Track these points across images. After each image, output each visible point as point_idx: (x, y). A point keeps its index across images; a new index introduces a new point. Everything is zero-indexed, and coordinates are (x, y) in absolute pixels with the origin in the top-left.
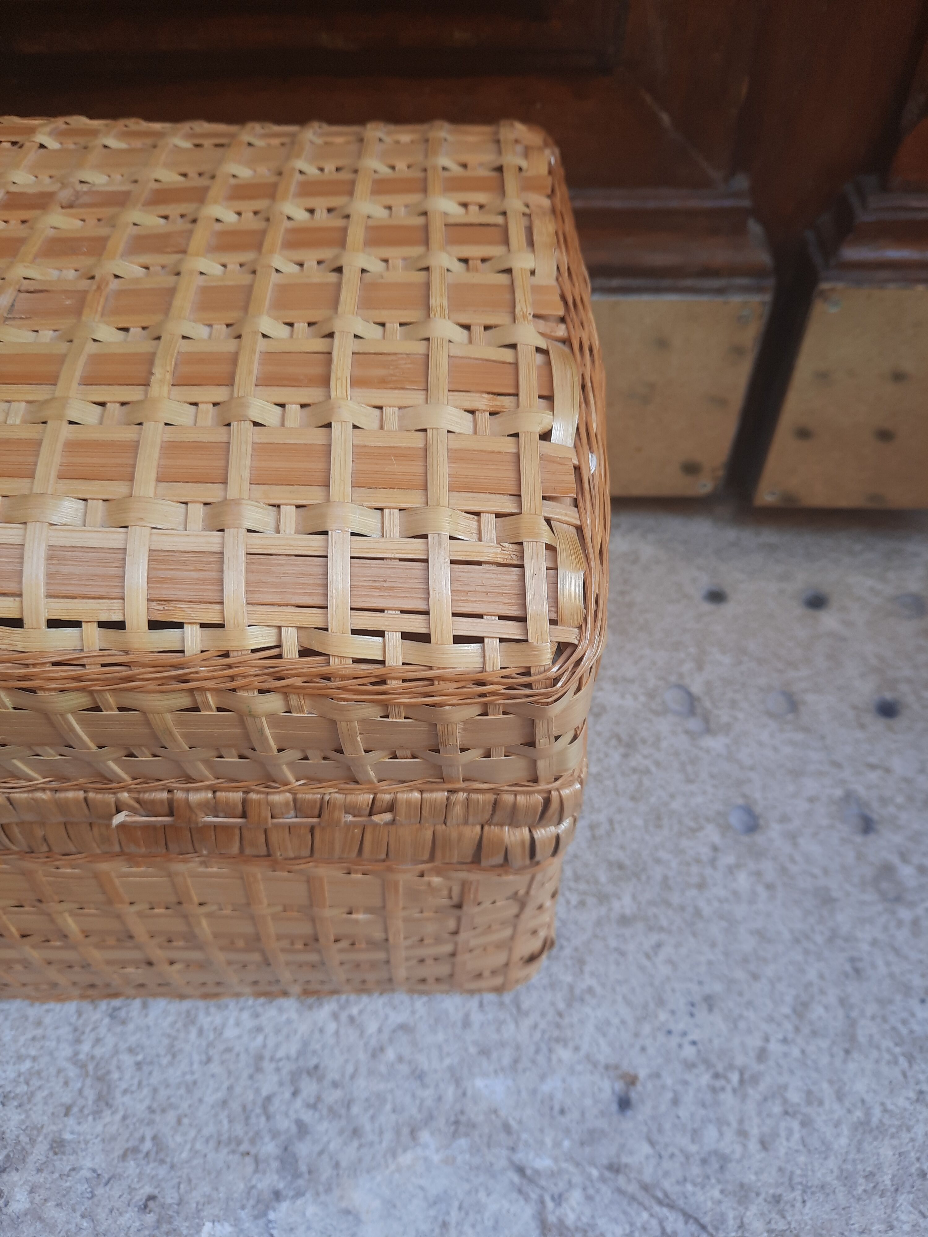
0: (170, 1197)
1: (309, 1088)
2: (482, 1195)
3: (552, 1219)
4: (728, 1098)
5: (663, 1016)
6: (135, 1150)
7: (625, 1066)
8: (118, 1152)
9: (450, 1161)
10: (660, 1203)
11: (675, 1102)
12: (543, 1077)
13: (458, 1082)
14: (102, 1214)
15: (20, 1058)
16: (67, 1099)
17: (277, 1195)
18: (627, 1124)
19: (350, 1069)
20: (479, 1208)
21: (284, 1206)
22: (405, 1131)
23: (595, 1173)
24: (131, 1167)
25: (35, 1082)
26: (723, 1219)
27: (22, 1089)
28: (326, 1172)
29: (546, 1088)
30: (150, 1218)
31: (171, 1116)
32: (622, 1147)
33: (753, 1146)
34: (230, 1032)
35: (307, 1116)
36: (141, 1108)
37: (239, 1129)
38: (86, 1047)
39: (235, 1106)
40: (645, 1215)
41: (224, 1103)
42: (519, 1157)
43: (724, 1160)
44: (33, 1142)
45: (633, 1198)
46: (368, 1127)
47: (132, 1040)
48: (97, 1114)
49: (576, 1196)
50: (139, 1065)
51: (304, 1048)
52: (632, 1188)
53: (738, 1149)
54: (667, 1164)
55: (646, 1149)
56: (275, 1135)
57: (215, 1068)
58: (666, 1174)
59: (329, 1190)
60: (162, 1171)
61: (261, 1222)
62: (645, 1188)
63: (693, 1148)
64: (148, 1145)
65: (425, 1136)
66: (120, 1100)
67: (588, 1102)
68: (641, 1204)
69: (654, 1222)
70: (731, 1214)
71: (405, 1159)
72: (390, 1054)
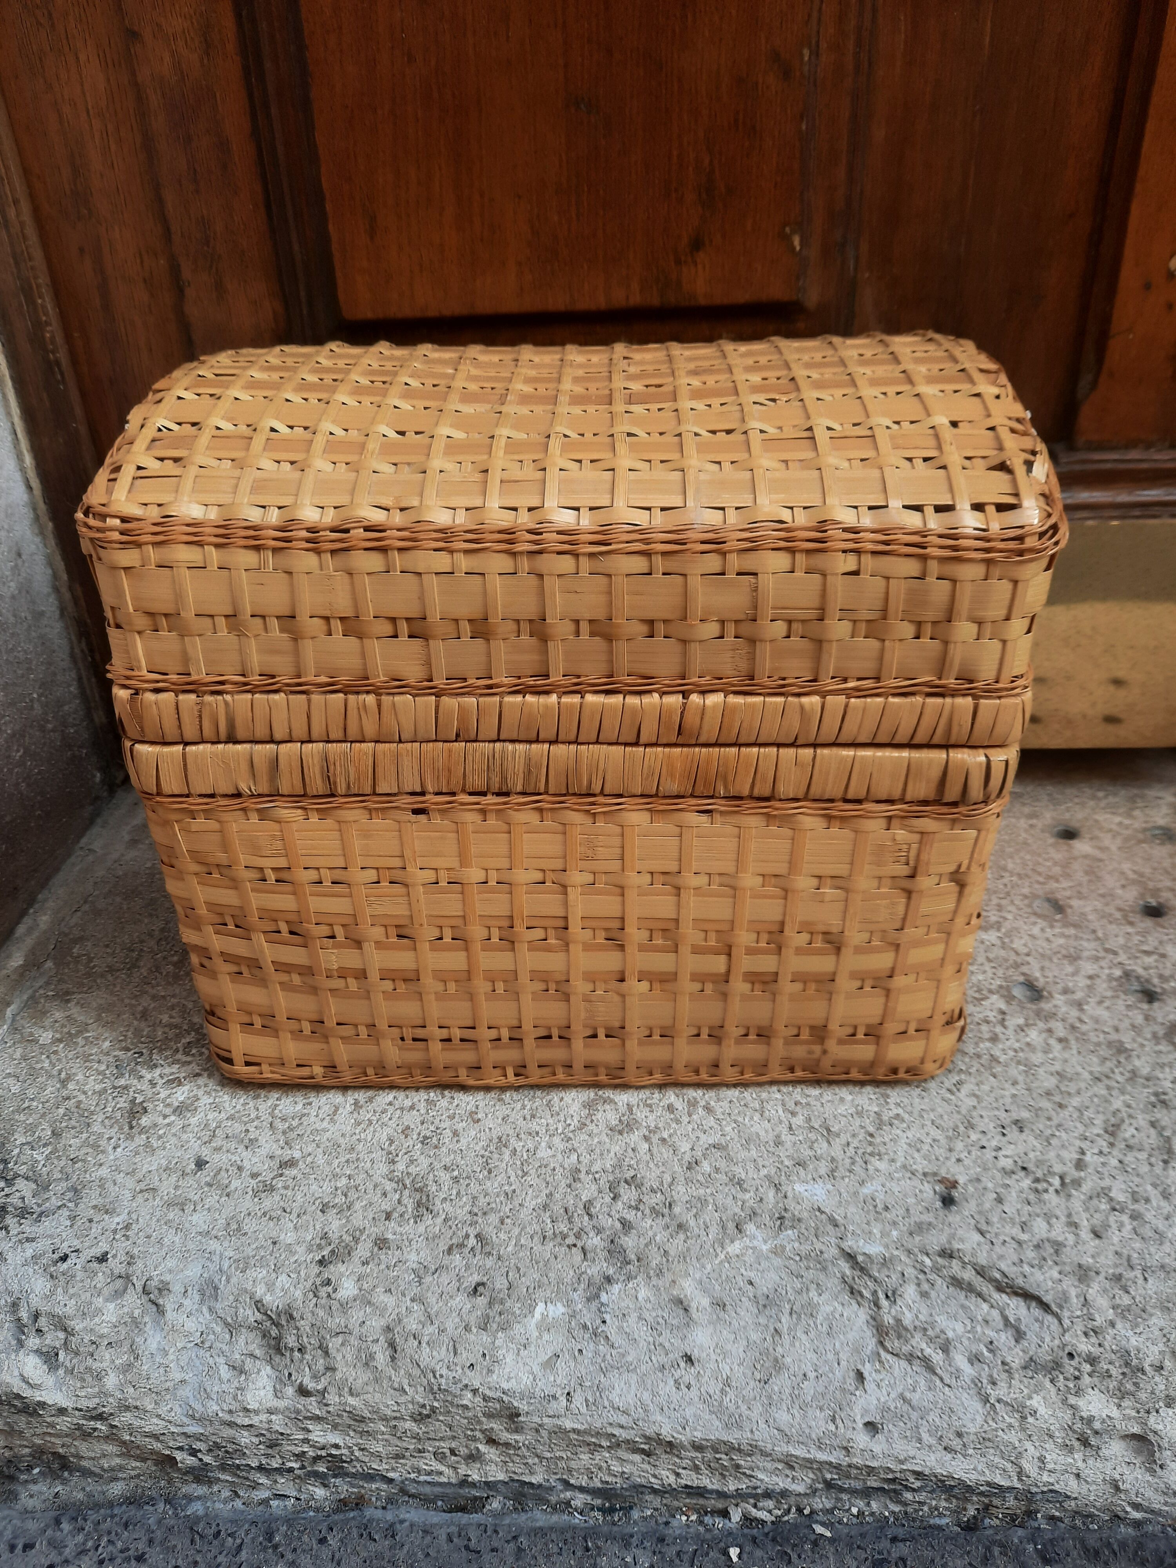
0: (500, 1283)
1: (628, 1194)
2: (813, 1294)
3: (888, 1319)
4: (1051, 1197)
5: (974, 1137)
6: (461, 1246)
7: (943, 1173)
8: (443, 1246)
9: (778, 1251)
10: (1000, 1289)
11: (1000, 1200)
12: (862, 1183)
13: (777, 1187)
14: (432, 1299)
15: (335, 1176)
16: (386, 1206)
17: (608, 1280)
18: (954, 1217)
19: (667, 1178)
20: (811, 1310)
21: (616, 1288)
22: (731, 1225)
23: (928, 1262)
24: (457, 1259)
25: (353, 1196)
26: (1066, 1298)
27: (340, 1200)
28: (656, 1259)
29: (866, 1190)
30: (482, 1301)
31: (493, 1219)
32: (953, 1236)
33: (1085, 1234)
34: (543, 1153)
35: (630, 1216)
36: (462, 1213)
37: (563, 1227)
38: (401, 1166)
39: (557, 1209)
40: (985, 1306)
41: (545, 1207)
42: (849, 1244)
43: (1058, 1247)
44: (356, 1240)
45: (971, 1289)
46: (692, 1223)
47: (447, 1160)
48: (418, 1218)
49: (910, 1292)
50: (456, 1180)
51: (618, 1165)
52: (968, 1275)
53: (1071, 1239)
54: (998, 1249)
55: (977, 1237)
56: (599, 1231)
57: (532, 1179)
58: (1001, 1257)
59: (660, 1273)
60: (489, 1262)
61: (594, 1305)
62: (981, 1272)
63: (1024, 1237)
64: (472, 1241)
65: (750, 1228)
66: (438, 1206)
67: (911, 1200)
68: (980, 1295)
69: (995, 1313)
70: (1073, 1292)
71: (734, 1248)
72: (706, 1167)
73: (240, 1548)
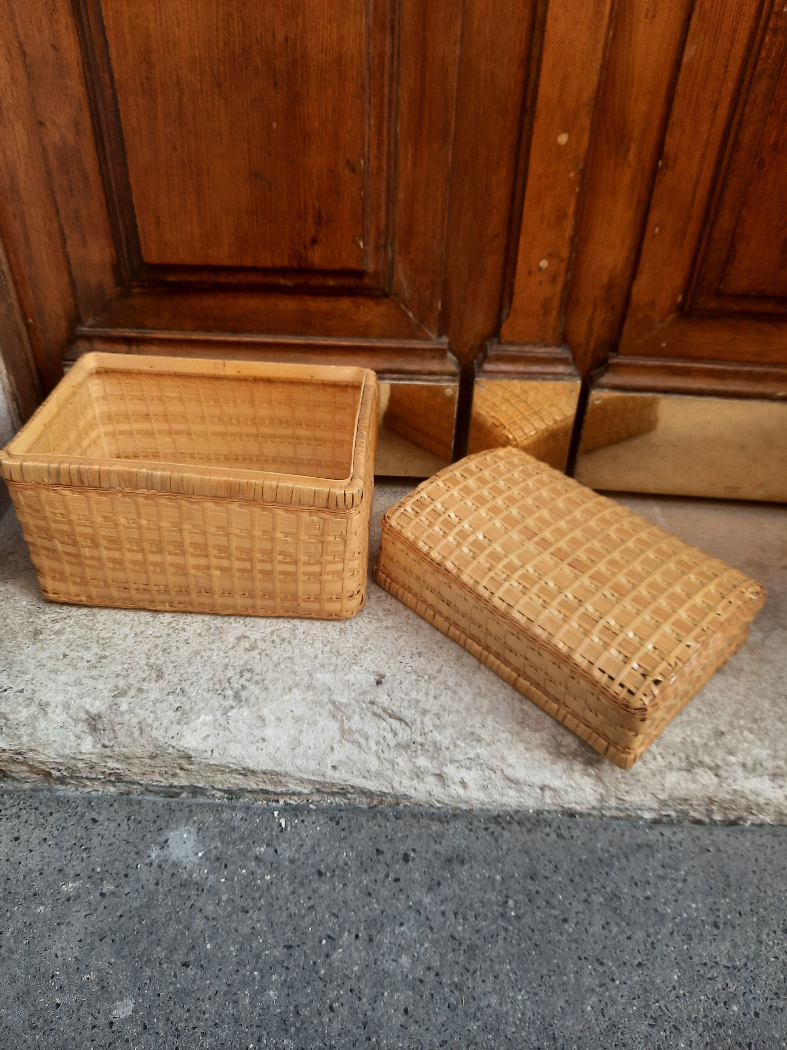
0: (187, 707)
1: (247, 675)
2: (317, 716)
3: (346, 727)
4: (422, 683)
5: (399, 658)
6: (173, 692)
7: (381, 672)
8: (166, 693)
9: (304, 700)
10: (391, 716)
11: (401, 683)
12: (346, 674)
13: (310, 675)
14: (158, 712)
15: (123, 663)
16: (144, 676)
17: (232, 707)
18: (380, 689)
19: (265, 670)
20: (316, 723)
21: (235, 710)
22: (287, 689)
23: (364, 706)
24: (171, 697)
25: (130, 671)
26: (415, 721)
27: (124, 673)
28: (253, 700)
29: (347, 678)
30: (179, 713)
31: (189, 683)
32: (377, 696)
33: (431, 698)
34: (215, 658)
35: (246, 684)
36: (176, 680)
37: (217, 687)
38: (152, 661)
39: (216, 680)
40: (384, 724)
41: (211, 679)
42: (334, 698)
43: (417, 701)
44: (130, 688)
45: (380, 717)
46: (271, 687)
47: (173, 659)
48: (156, 681)
49: (356, 717)
50: (175, 667)
51: (246, 664)
52: (380, 711)
53: (424, 699)
54: (394, 702)
55: (386, 697)
56: (232, 689)
57: (207, 668)
58: (394, 705)
59: (254, 706)
60: (184, 699)
61: (225, 717)
62: (384, 710)
63: (405, 697)
64: (178, 691)
65: (295, 690)
66: (166, 676)
67: (364, 682)
68: (383, 719)
69: (388, 727)
70: (418, 719)
71: (286, 698)
72: (283, 666)
73: (77, 807)
